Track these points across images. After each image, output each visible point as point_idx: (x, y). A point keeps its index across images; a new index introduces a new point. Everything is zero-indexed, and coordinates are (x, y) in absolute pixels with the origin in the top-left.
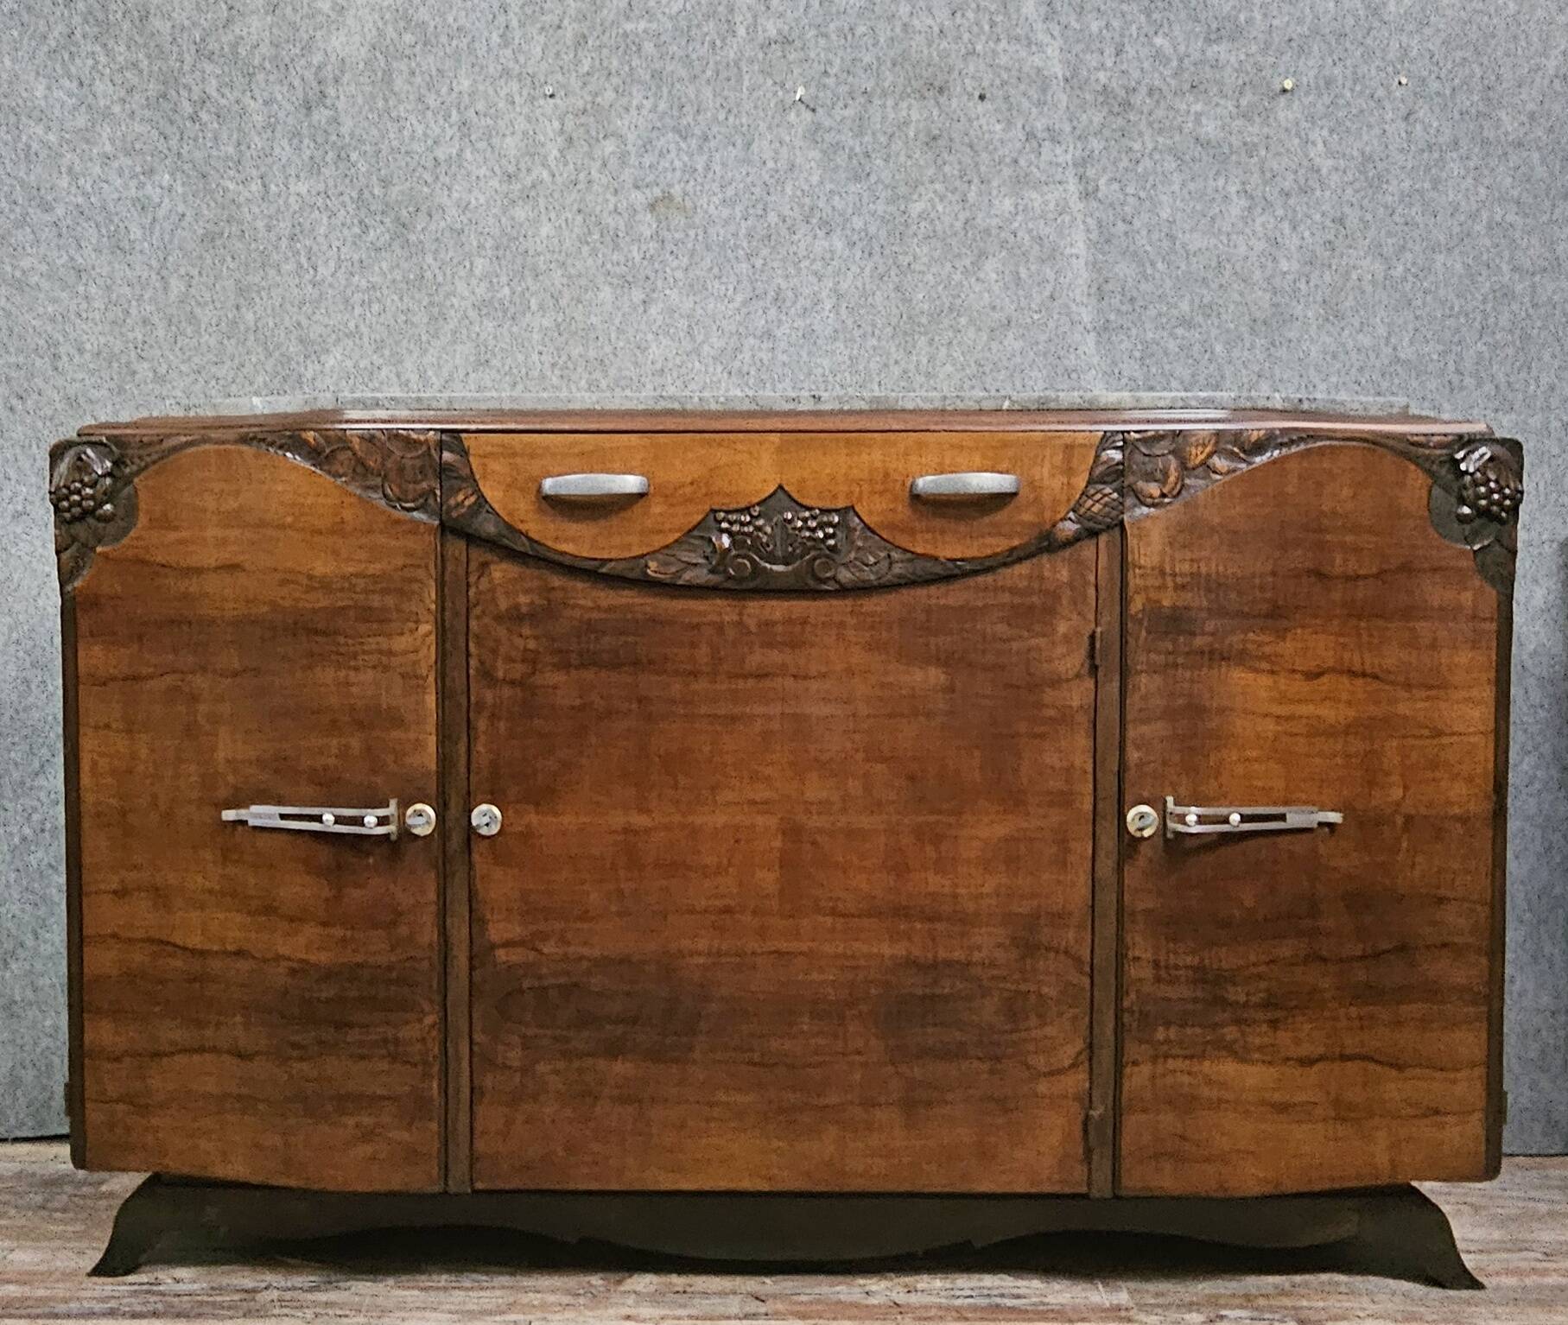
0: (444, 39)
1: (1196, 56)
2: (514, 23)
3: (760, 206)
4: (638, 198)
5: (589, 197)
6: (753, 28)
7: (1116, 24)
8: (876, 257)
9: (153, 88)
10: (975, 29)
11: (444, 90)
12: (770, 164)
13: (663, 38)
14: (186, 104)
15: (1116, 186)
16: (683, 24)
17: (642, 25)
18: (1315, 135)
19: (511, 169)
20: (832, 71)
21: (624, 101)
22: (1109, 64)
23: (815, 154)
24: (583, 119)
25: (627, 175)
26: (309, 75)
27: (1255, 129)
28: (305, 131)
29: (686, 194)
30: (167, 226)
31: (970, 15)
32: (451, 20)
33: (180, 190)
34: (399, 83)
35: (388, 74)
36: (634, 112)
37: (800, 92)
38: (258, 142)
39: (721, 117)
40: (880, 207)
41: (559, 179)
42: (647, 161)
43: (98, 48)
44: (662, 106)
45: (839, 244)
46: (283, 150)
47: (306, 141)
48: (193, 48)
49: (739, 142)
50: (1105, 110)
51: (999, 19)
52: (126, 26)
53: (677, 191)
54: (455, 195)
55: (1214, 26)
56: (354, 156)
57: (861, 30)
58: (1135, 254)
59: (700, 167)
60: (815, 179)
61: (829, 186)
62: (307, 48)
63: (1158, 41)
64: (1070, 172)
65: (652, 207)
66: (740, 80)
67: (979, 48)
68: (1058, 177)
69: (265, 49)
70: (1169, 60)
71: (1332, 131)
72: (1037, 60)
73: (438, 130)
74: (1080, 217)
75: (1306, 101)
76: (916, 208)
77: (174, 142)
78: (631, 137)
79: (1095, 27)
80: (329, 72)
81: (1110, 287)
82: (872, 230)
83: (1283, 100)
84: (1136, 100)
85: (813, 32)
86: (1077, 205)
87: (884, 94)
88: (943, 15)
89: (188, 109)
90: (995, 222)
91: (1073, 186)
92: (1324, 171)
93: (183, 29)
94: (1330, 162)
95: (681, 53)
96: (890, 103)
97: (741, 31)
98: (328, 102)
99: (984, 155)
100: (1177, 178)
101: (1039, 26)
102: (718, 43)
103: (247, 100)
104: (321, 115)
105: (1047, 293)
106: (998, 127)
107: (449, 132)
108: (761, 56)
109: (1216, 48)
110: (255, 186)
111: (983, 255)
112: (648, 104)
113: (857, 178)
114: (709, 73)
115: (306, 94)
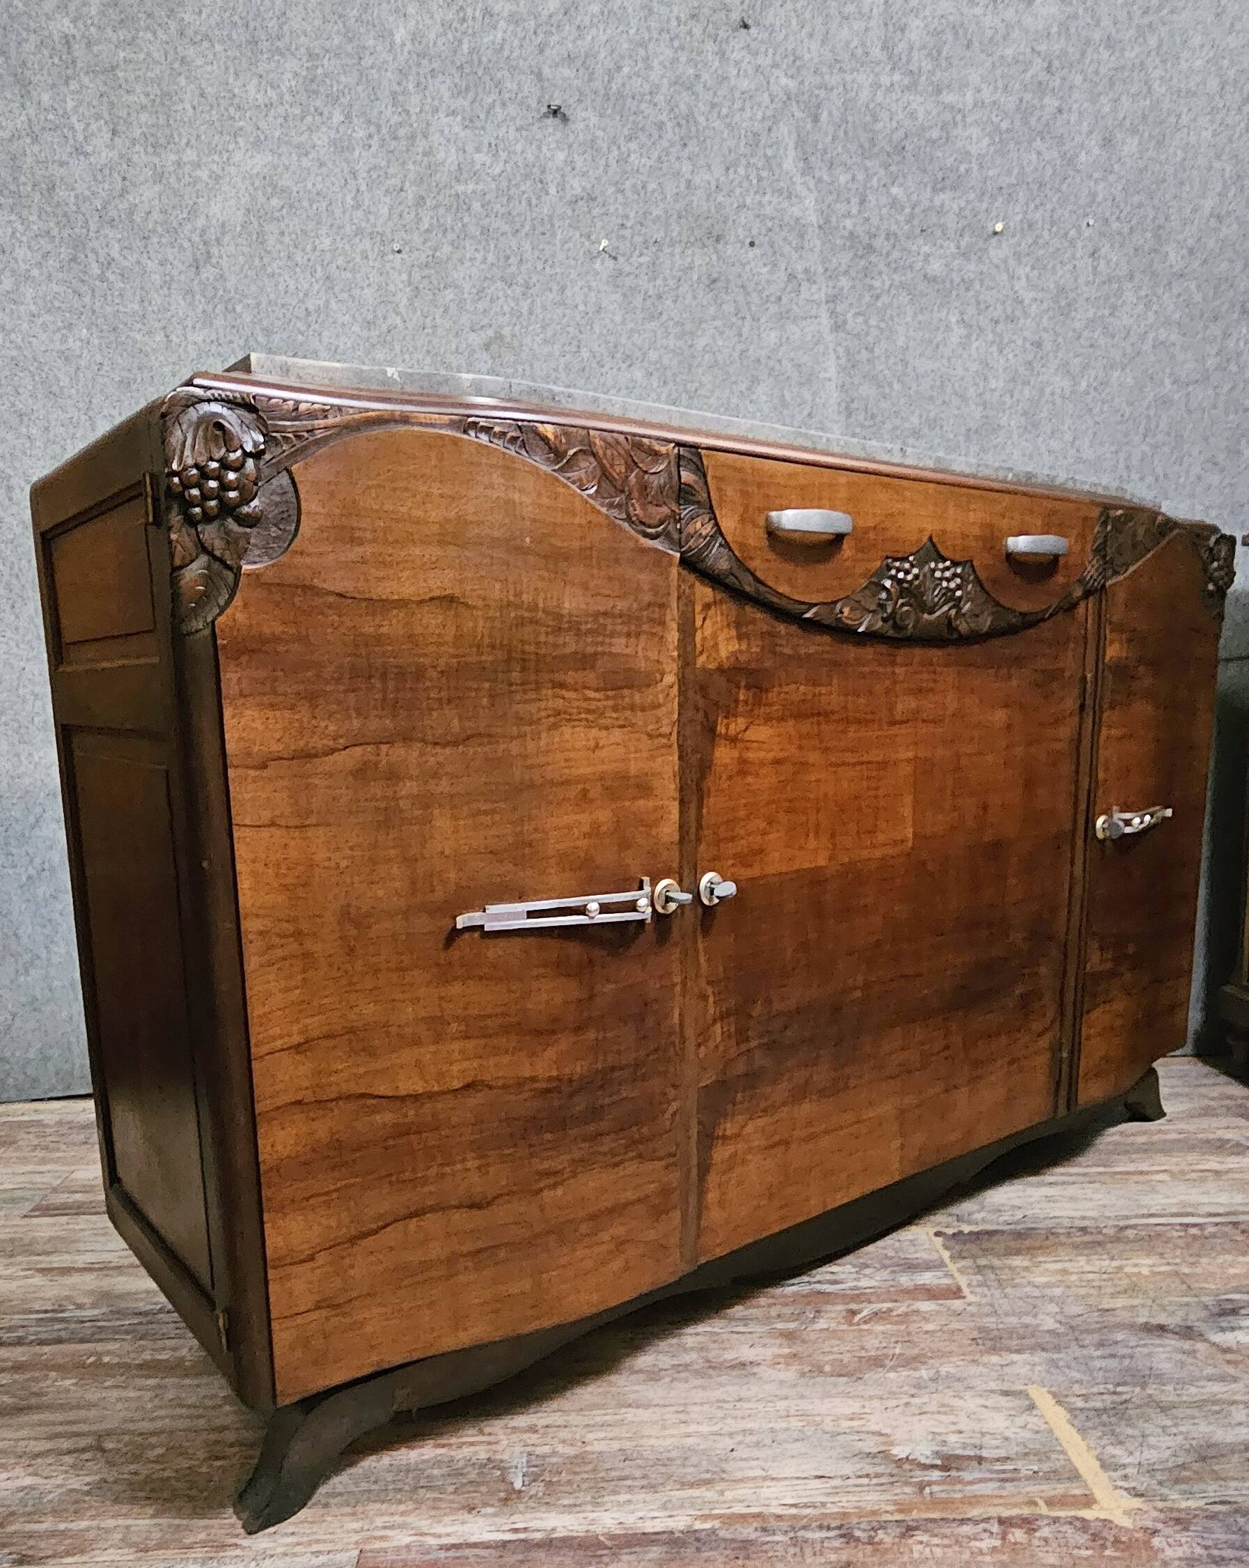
0: (305, 204)
1: (927, 203)
2: (363, 188)
3: (575, 343)
4: (476, 339)
5: (435, 341)
6: (561, 187)
7: (860, 177)
8: (671, 384)
9: (65, 253)
10: (746, 184)
11: (309, 248)
12: (581, 308)
13: (488, 197)
14: (94, 265)
15: (860, 319)
16: (504, 184)
17: (471, 187)
18: (1021, 271)
19: (370, 317)
20: (629, 224)
21: (458, 255)
22: (854, 211)
23: (617, 297)
24: (426, 272)
25: (465, 319)
26: (196, 238)
27: (972, 267)
28: (196, 288)
29: (514, 336)
30: (89, 375)
31: (741, 171)
32: (310, 186)
33: (96, 342)
34: (271, 242)
35: (261, 237)
36: (468, 264)
37: (604, 243)
38: (157, 299)
39: (540, 267)
40: (672, 343)
41: (409, 325)
42: (480, 306)
43: (13, 217)
44: (491, 258)
45: (639, 375)
46: (179, 305)
47: (198, 297)
48: (96, 215)
49: (555, 287)
50: (851, 254)
51: (764, 174)
52: (37, 197)
53: (506, 331)
54: (325, 340)
55: (940, 175)
56: (239, 309)
57: (652, 186)
58: (874, 378)
59: (525, 310)
60: (618, 319)
61: (630, 325)
62: (193, 212)
63: (895, 190)
64: (824, 307)
65: (487, 347)
66: (554, 235)
67: (748, 200)
68: (814, 312)
69: (156, 215)
70: (903, 208)
71: (1033, 268)
72: (796, 211)
73: (306, 286)
74: (831, 346)
75: (1013, 241)
76: (701, 342)
77: (87, 300)
78: (467, 287)
79: (843, 179)
80: (211, 234)
81: (855, 405)
82: (666, 361)
83: (994, 240)
84: (879, 243)
85: (611, 190)
86: (829, 337)
87: (672, 245)
88: (718, 171)
89: (96, 270)
90: (764, 353)
91: (825, 321)
92: (1027, 302)
93: (85, 199)
94: (1032, 294)
95: (503, 210)
96: (678, 250)
97: (553, 190)
98: (214, 261)
99: (754, 295)
100: (909, 311)
101: (798, 179)
102: (534, 201)
103: (144, 260)
104: (208, 273)
105: (806, 412)
106: (765, 270)
107: (316, 287)
108: (569, 213)
109: (942, 196)
110: (159, 337)
111: (755, 380)
112: (479, 256)
113: (652, 318)
114: (527, 228)
115: (194, 254)
